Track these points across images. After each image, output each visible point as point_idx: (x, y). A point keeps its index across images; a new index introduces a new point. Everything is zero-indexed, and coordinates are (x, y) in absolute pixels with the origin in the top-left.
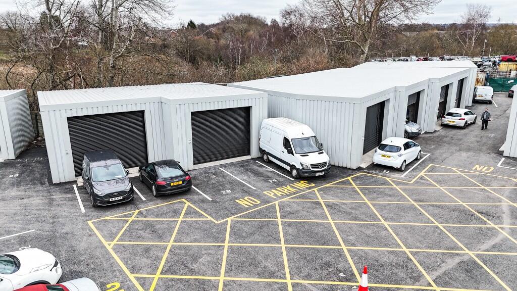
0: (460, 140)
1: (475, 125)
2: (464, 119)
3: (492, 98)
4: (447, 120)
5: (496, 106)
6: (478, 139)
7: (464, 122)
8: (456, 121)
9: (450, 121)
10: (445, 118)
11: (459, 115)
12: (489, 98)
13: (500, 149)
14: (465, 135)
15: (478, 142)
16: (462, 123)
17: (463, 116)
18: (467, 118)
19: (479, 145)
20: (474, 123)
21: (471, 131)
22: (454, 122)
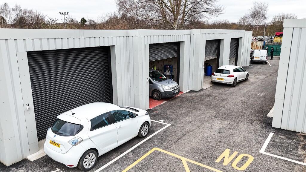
0: (224, 100)
1: (247, 83)
2: (233, 76)
3: (267, 59)
4: (217, 77)
5: (271, 66)
6: (245, 99)
7: (233, 79)
8: (225, 78)
9: (219, 79)
10: (214, 75)
11: (228, 72)
12: (264, 59)
13: (269, 115)
14: (232, 93)
15: (243, 103)
16: (231, 80)
17: (232, 73)
18: (236, 74)
19: (243, 108)
20: (246, 80)
21: (240, 89)
22: (222, 79)
